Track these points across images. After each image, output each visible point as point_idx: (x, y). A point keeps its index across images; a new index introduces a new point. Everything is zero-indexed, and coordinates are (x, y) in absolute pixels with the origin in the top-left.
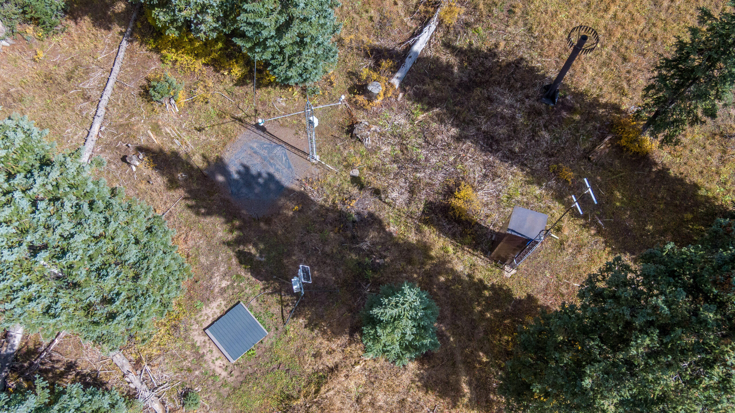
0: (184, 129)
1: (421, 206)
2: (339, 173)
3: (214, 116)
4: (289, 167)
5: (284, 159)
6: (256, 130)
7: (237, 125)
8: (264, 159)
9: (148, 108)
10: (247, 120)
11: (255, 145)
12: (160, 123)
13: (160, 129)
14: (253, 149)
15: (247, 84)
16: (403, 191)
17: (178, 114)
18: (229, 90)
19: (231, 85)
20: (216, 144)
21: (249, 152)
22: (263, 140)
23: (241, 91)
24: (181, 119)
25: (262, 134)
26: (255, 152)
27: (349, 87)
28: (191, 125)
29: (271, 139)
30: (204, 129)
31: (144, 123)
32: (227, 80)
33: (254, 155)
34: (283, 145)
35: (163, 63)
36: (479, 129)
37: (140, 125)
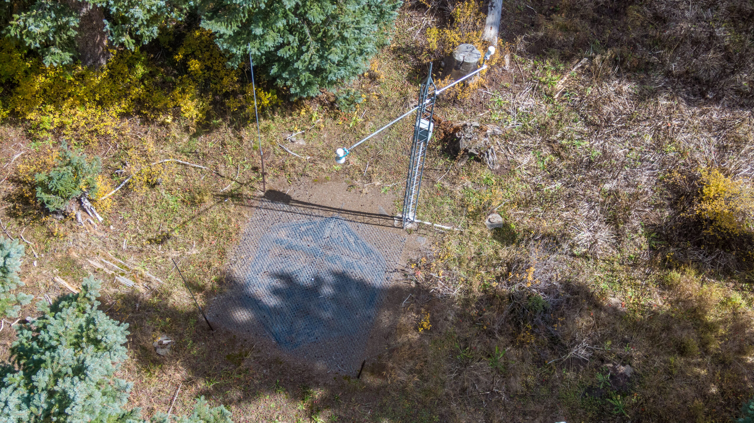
0: (129, 250)
1: (643, 241)
2: (466, 232)
3: (178, 206)
4: (369, 252)
5: (352, 240)
6: (270, 205)
7: (232, 208)
8: (313, 254)
9: (38, 234)
10: (246, 191)
11: (283, 234)
12: (74, 255)
13: (80, 267)
14: (281, 242)
15: (217, 127)
16: (596, 224)
17: (105, 226)
18: (187, 150)
19: (186, 139)
20: (204, 258)
21: (277, 252)
22: (295, 220)
23: (210, 145)
24: (115, 234)
25: (286, 207)
26: (290, 247)
27: (406, 74)
28: (138, 237)
29: (308, 211)
30: (168, 237)
31: (41, 265)
32: (175, 132)
33: (289, 252)
34: (336, 214)
35: (35, 139)
36: (668, 74)
37: (33, 273)
